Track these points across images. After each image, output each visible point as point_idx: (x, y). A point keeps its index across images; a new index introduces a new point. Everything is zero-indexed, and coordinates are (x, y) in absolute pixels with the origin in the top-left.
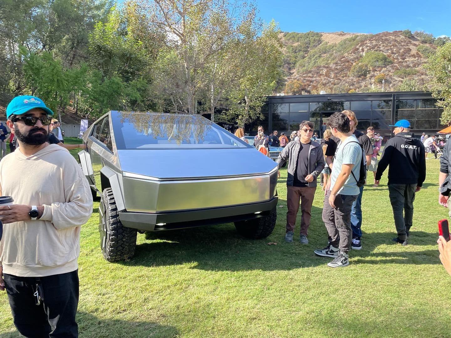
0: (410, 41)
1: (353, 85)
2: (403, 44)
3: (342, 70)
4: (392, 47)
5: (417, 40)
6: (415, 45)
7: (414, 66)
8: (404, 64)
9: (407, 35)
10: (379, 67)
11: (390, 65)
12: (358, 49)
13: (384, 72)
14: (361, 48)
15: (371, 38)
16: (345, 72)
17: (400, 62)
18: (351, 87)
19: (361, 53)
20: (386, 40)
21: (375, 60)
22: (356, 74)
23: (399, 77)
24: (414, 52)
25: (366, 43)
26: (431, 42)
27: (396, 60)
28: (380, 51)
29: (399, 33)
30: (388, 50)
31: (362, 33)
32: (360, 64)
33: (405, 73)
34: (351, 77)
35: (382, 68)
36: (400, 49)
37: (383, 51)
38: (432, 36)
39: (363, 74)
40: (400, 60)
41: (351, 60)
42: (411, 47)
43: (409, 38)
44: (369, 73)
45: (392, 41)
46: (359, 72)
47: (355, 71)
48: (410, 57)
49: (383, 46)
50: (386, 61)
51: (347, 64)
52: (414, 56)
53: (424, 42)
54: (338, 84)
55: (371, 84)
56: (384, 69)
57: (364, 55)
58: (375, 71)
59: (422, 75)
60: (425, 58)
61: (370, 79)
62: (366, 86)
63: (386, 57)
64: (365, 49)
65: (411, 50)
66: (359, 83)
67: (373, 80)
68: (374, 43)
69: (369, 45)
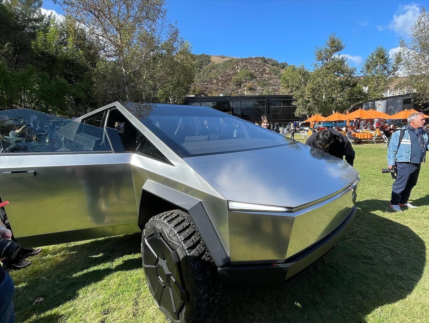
0: (265, 64)
1: (234, 91)
2: (261, 66)
3: (226, 81)
4: (255, 67)
5: (269, 64)
6: (268, 67)
7: (269, 80)
8: (263, 79)
9: (263, 60)
10: (248, 80)
11: (255, 79)
12: (235, 67)
13: (251, 83)
14: (236, 67)
15: (242, 60)
16: (228, 83)
17: (260, 77)
18: (233, 92)
19: (237, 70)
20: (251, 62)
21: (246, 75)
22: (235, 84)
23: (260, 87)
24: (268, 71)
25: (240, 64)
26: (277, 65)
27: (258, 76)
28: (248, 69)
29: (259, 59)
30: (253, 69)
31: (236, 57)
32: (237, 77)
33: (264, 84)
34: (232, 86)
35: (250, 80)
36: (260, 69)
37: (250, 70)
38: (277, 61)
39: (239, 84)
40: (260, 76)
41: (231, 75)
42: (266, 68)
43: (264, 62)
44: (243, 84)
45: (255, 63)
46: (236, 82)
47: (234, 82)
48: (266, 74)
49: (250, 66)
50: (252, 77)
51: (229, 77)
52: (268, 74)
53: (273, 65)
54: (224, 90)
55: (244, 91)
56: (251, 81)
57: (239, 72)
58: (246, 82)
59: (274, 86)
60: (274, 75)
61: (244, 87)
62: (241, 92)
63: (252, 73)
64: (239, 68)
65: (266, 70)
66: (237, 90)
67: (245, 88)
68: (244, 64)
69: (241, 65)
